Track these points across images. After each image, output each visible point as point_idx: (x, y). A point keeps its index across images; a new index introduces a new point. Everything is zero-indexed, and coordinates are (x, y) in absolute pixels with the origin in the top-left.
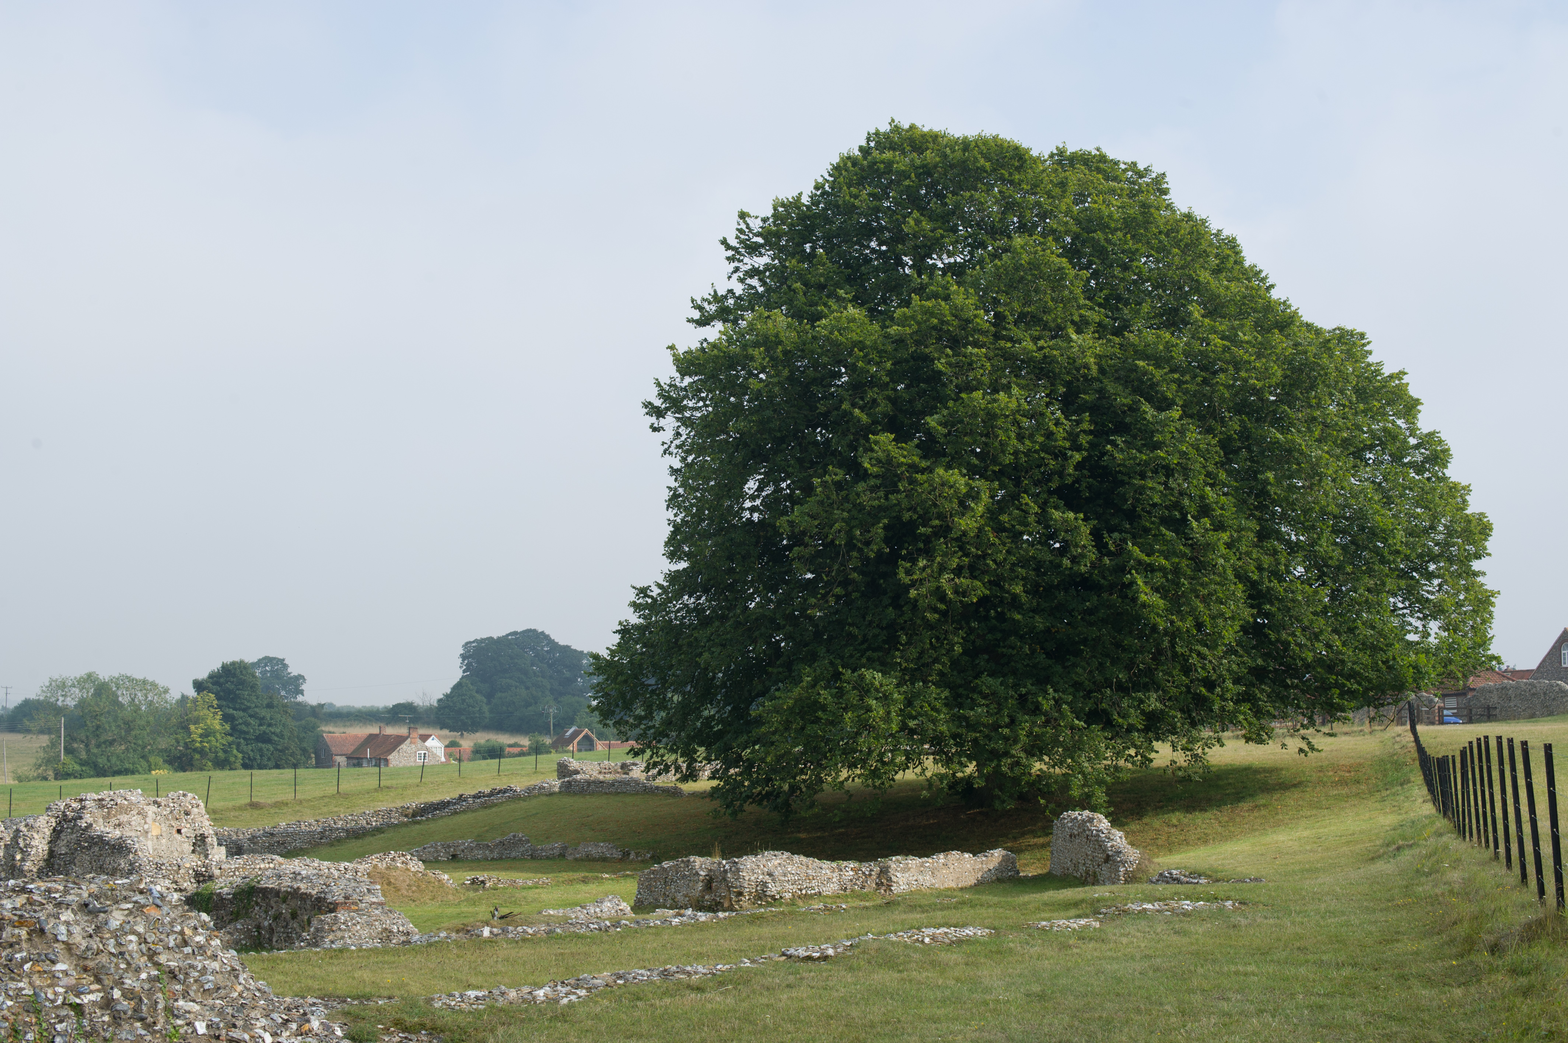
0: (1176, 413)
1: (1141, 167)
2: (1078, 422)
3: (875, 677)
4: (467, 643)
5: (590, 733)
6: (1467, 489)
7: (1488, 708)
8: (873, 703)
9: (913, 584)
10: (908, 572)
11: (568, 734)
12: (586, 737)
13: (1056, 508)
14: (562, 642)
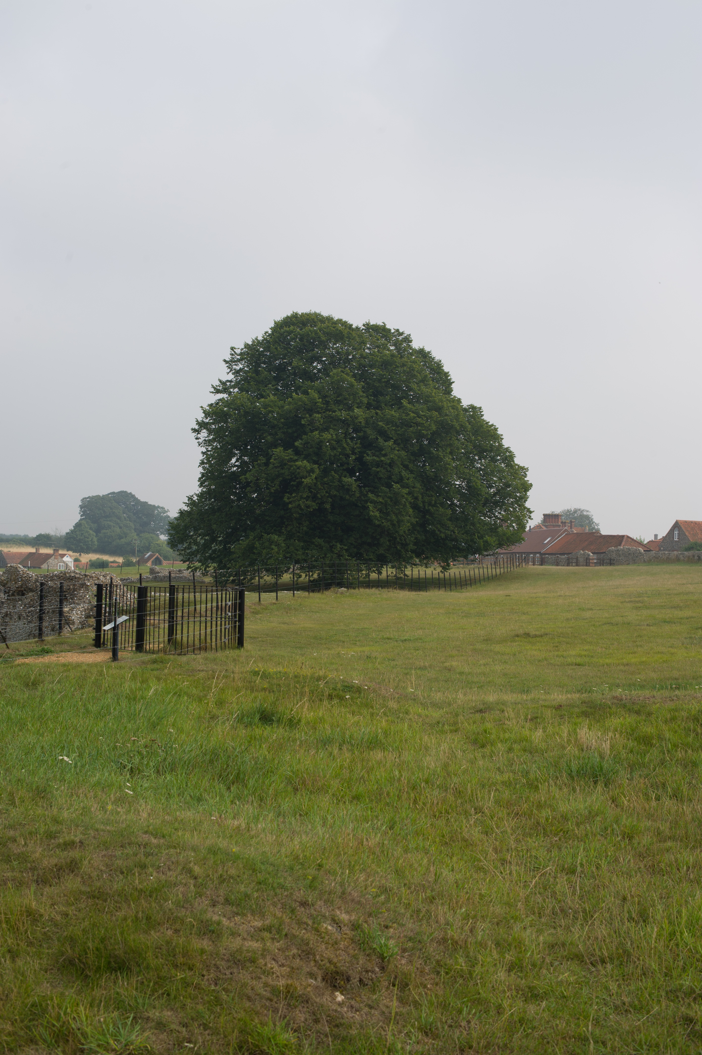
0: (391, 443)
1: (401, 331)
2: (356, 444)
3: (275, 537)
4: (84, 499)
5: (159, 556)
6: (527, 469)
7: (611, 560)
8: (273, 547)
9: (290, 503)
10: (288, 498)
11: (146, 556)
12: (157, 559)
13: (345, 477)
14: (142, 499)
